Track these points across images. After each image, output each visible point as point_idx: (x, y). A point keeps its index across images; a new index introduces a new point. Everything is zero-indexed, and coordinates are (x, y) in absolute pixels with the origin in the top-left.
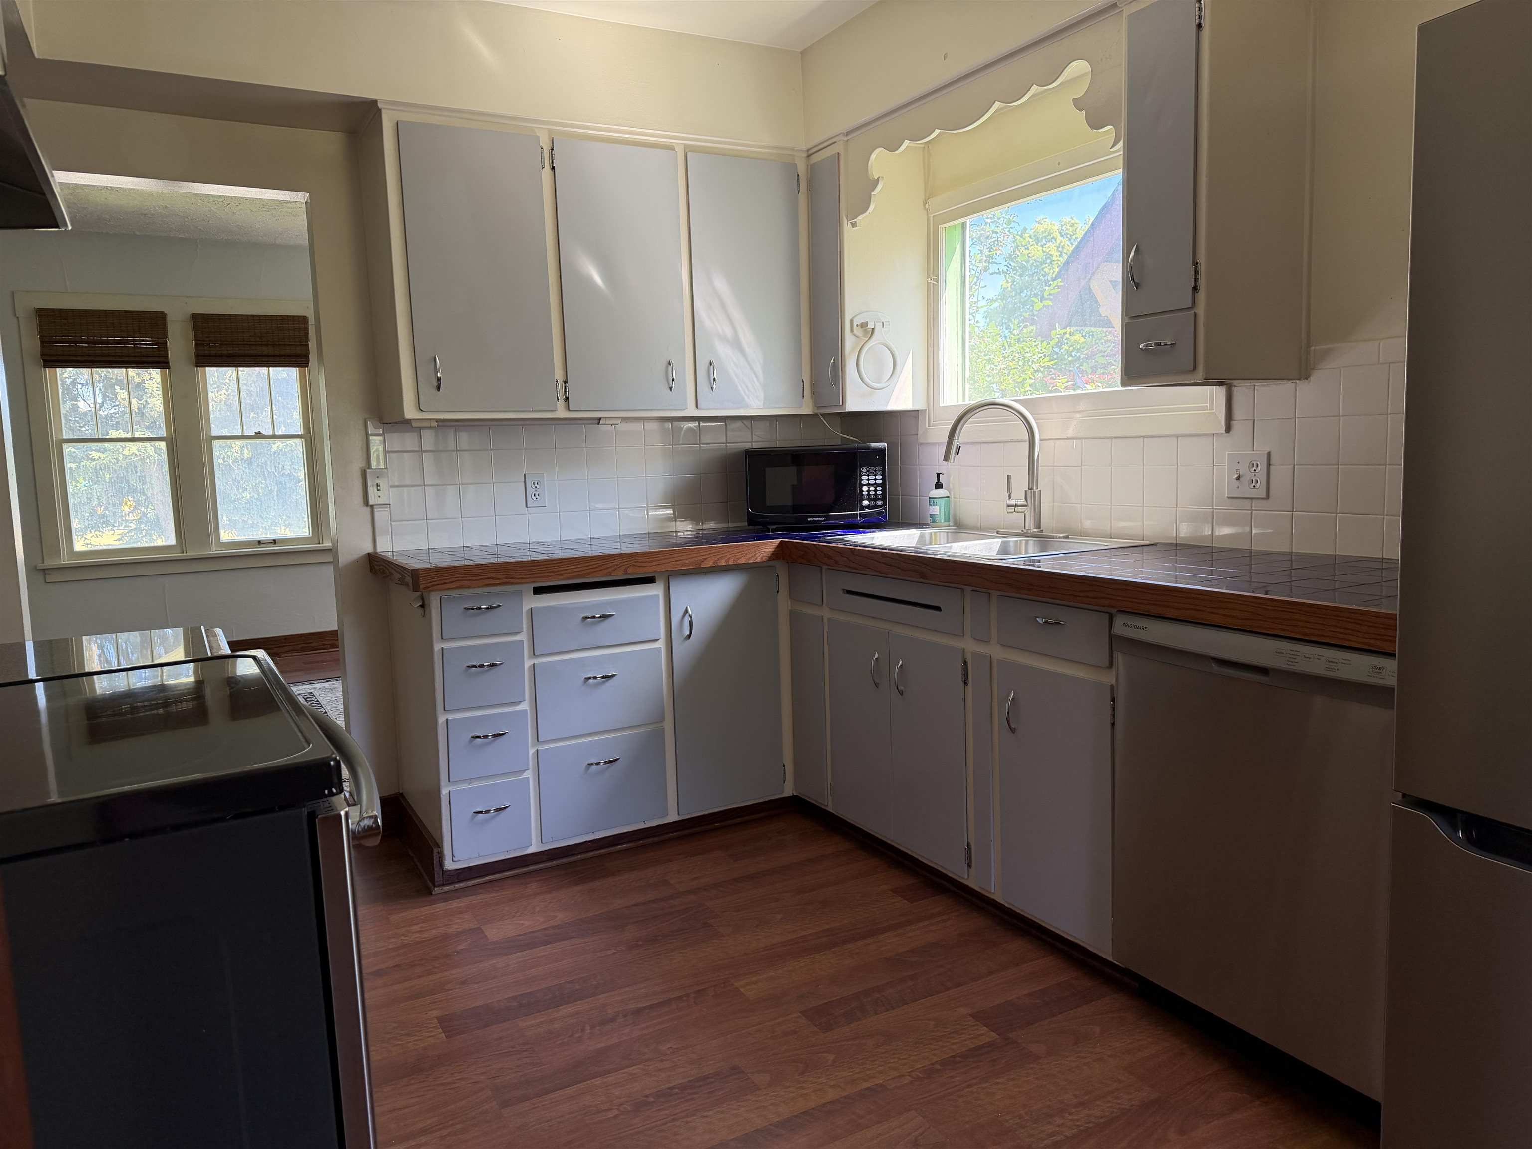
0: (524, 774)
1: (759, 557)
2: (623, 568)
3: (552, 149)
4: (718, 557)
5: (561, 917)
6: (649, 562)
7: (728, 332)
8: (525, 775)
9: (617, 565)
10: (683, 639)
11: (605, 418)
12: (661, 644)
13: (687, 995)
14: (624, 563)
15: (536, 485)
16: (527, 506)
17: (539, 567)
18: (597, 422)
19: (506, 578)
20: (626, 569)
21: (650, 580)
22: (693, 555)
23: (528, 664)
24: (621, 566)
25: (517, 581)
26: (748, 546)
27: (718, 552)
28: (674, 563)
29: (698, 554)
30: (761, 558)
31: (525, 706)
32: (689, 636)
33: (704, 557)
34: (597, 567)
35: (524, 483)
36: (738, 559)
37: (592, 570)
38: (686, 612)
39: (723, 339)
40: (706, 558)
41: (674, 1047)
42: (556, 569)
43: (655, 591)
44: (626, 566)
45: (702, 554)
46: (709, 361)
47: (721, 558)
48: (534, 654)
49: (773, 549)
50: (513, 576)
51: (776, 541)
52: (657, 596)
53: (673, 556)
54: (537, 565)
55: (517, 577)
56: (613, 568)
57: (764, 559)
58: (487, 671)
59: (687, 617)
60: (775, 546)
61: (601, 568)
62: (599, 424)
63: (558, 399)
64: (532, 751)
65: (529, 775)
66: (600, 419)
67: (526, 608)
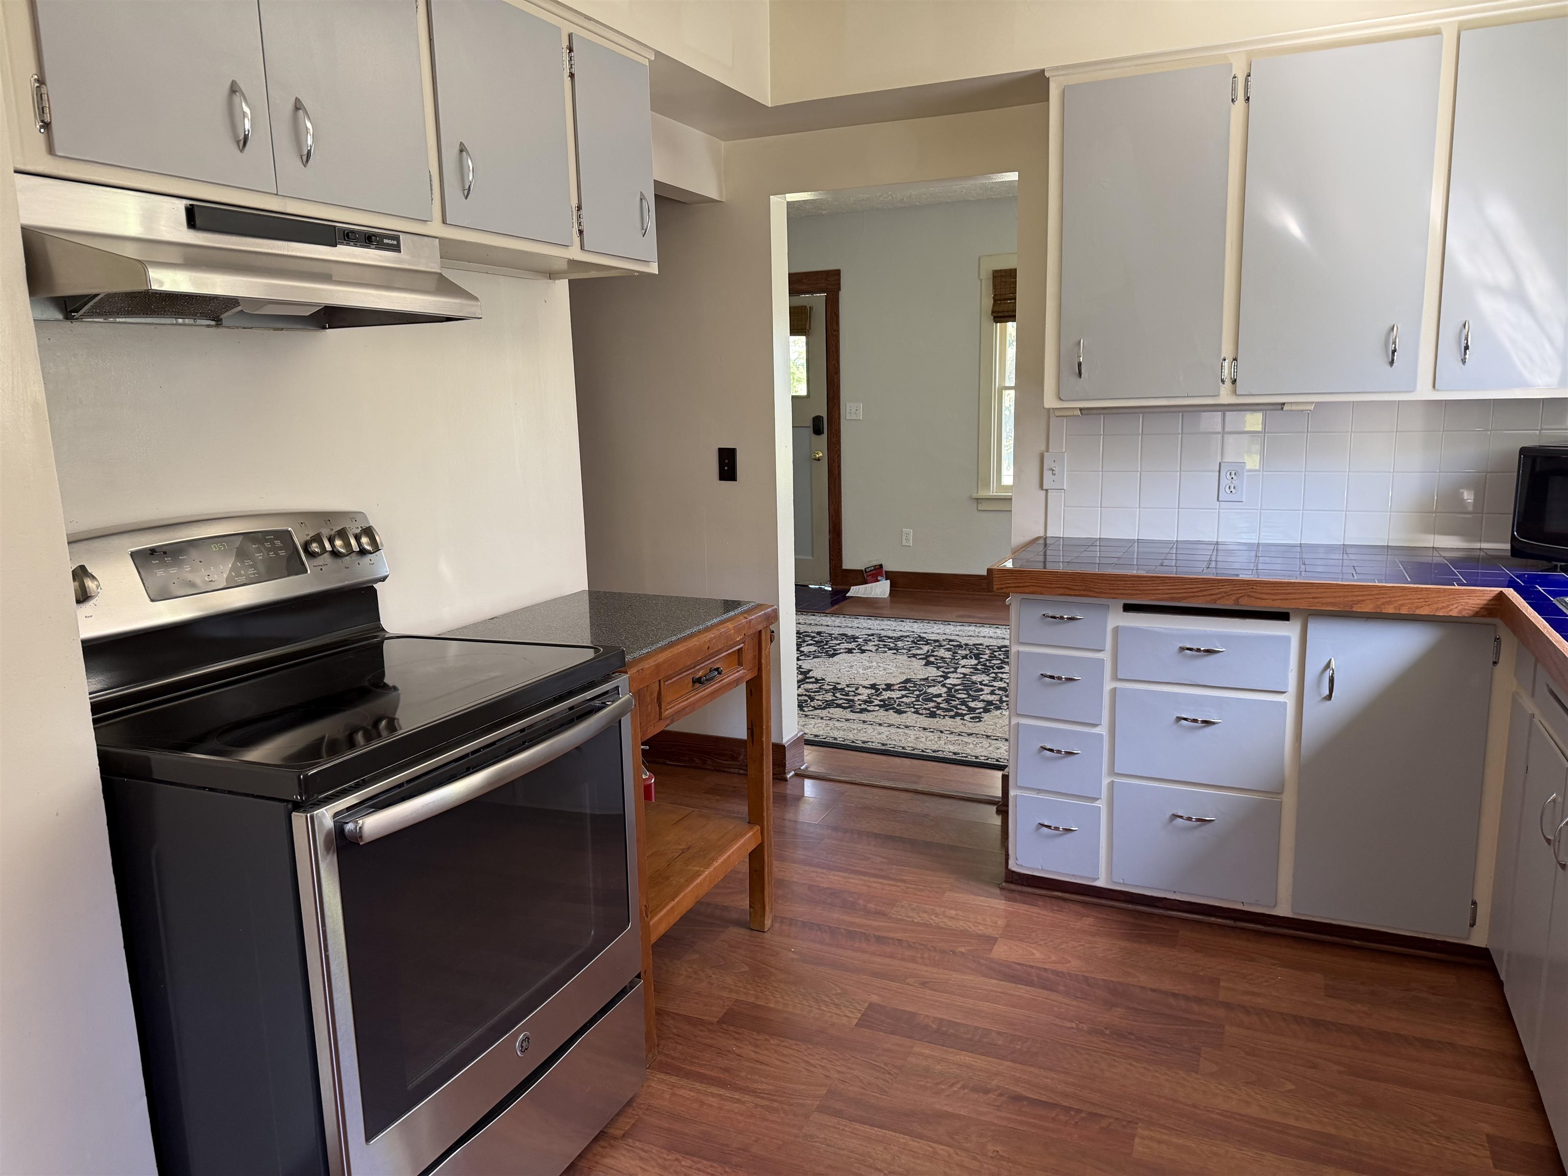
0: (1097, 802)
1: (1457, 610)
2: (1233, 597)
3: (1249, 75)
4: (1384, 600)
5: (1074, 965)
6: (1271, 594)
7: (1504, 278)
8: (1097, 804)
9: (1225, 592)
10: (1320, 698)
11: (1291, 403)
12: (1288, 699)
13: (1079, 1111)
14: (1236, 592)
15: (1233, 476)
16: (1218, 500)
17: (1123, 583)
18: (1280, 407)
19: (1084, 590)
20: (1238, 599)
21: (1284, 616)
22: (1341, 594)
23: (1108, 686)
24: (1231, 594)
25: (1096, 595)
26: (1439, 591)
27: (1384, 594)
28: (1310, 600)
29: (1350, 594)
30: (1460, 612)
31: (1102, 730)
32: (1329, 697)
33: (1359, 598)
34: (1197, 592)
35: (1218, 474)
36: (1417, 608)
37: (1190, 594)
38: (1328, 665)
39: (1494, 290)
40: (1363, 601)
42: (1145, 588)
43: (1289, 631)
44: (1238, 596)
45: (1356, 594)
46: (1464, 322)
47: (1389, 603)
48: (1115, 678)
49: (1485, 602)
50: (1092, 589)
51: (1491, 591)
52: (1288, 639)
53: (1310, 591)
55: (1097, 590)
56: (1219, 596)
57: (1465, 613)
58: (1064, 683)
59: (1328, 673)
60: (1489, 598)
61: (1205, 593)
62: (1282, 409)
63: (1223, 381)
64: (1106, 781)
65: (1102, 804)
66: (1284, 404)
67: (1110, 626)
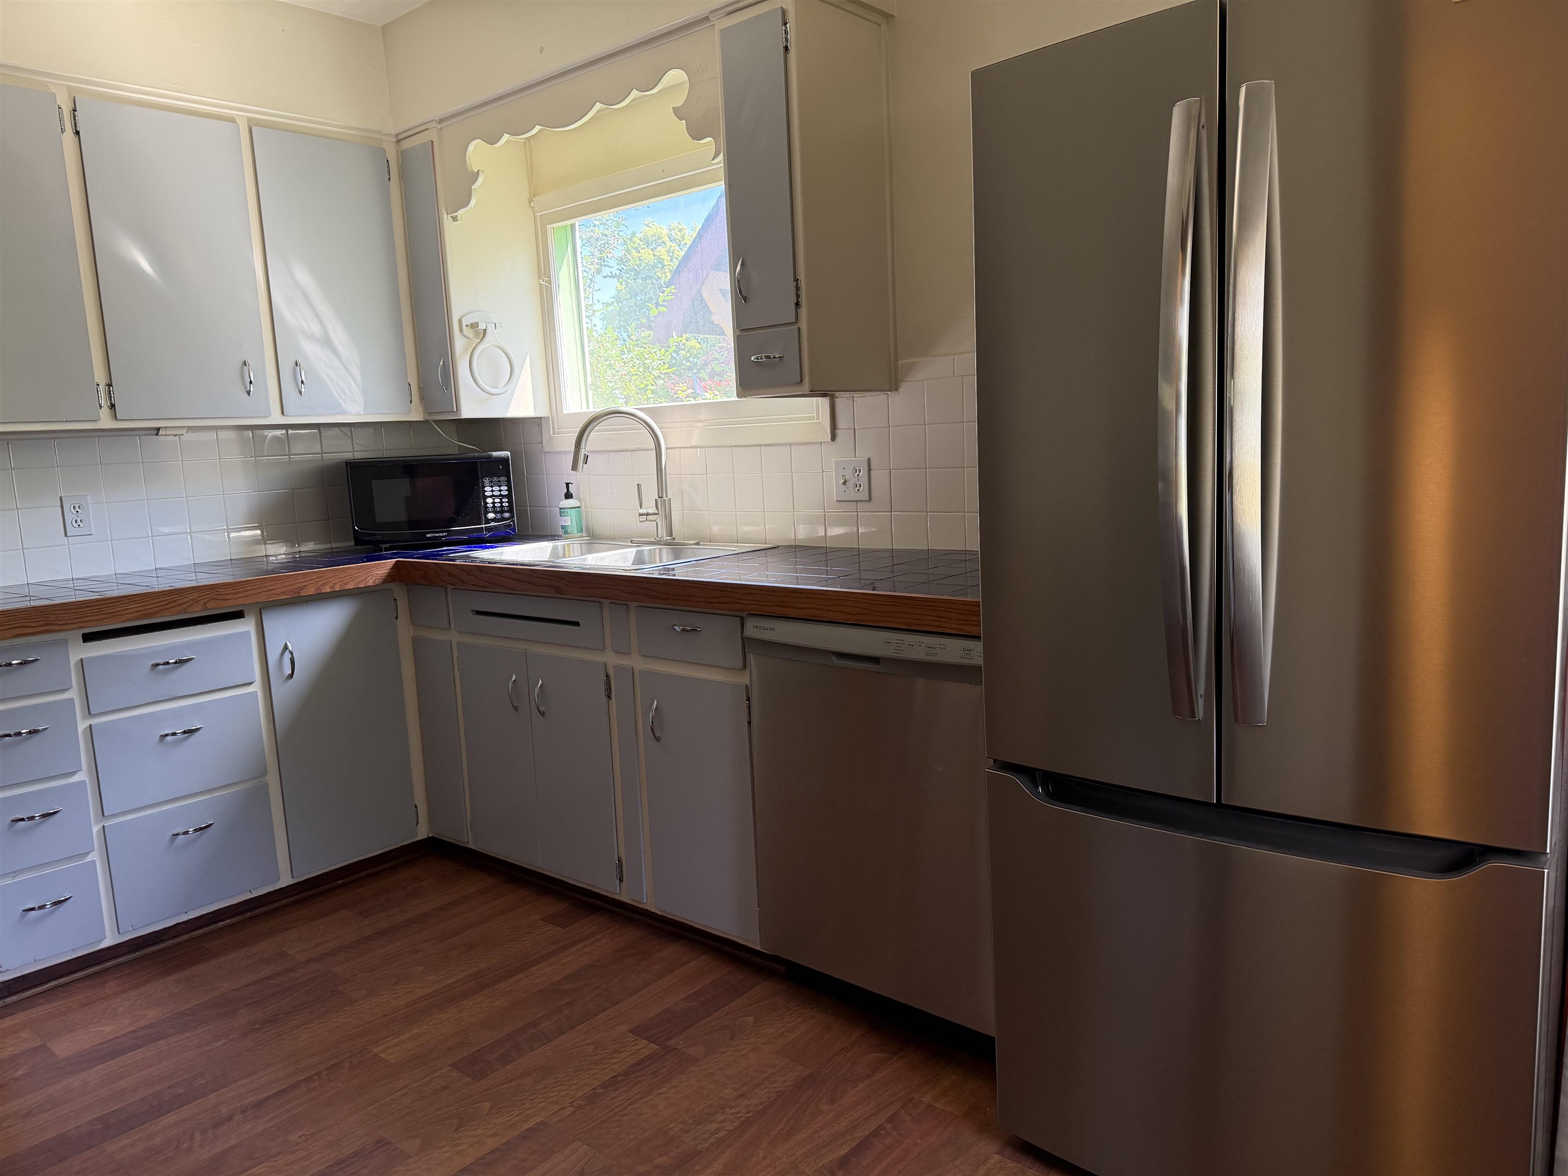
0: (89, 857)
1: (371, 581)
2: (201, 603)
3: (75, 110)
4: (321, 583)
5: (152, 1014)
6: (234, 594)
7: (316, 329)
8: (89, 858)
9: (192, 600)
10: (283, 680)
11: (166, 427)
12: (257, 688)
13: (318, 1074)
14: (203, 597)
15: (78, 510)
16: (66, 535)
17: (89, 609)
18: (155, 432)
19: (45, 625)
20: (206, 604)
21: (237, 615)
22: (290, 583)
23: (82, 726)
24: (198, 601)
25: (59, 627)
26: (357, 568)
27: (320, 577)
28: (266, 593)
29: (296, 582)
30: (374, 581)
31: (82, 776)
32: (291, 676)
33: (303, 584)
34: (166, 604)
35: (60, 509)
36: (346, 584)
37: (162, 608)
38: (286, 647)
39: (311, 337)
40: (307, 586)
41: (307, 1133)
42: (113, 610)
43: (246, 627)
44: (205, 600)
45: (300, 581)
46: (295, 362)
47: (325, 584)
48: (89, 714)
49: (388, 571)
50: (54, 622)
51: (390, 562)
52: (248, 633)
53: (265, 585)
54: (87, 607)
55: (60, 623)
56: (188, 604)
57: (377, 582)
58: (26, 739)
59: (287, 653)
60: (390, 567)
61: (174, 604)
62: (157, 434)
63: (101, 407)
64: (96, 829)
65: (95, 856)
66: (158, 429)
67: (74, 659)
